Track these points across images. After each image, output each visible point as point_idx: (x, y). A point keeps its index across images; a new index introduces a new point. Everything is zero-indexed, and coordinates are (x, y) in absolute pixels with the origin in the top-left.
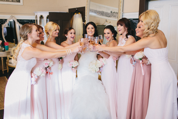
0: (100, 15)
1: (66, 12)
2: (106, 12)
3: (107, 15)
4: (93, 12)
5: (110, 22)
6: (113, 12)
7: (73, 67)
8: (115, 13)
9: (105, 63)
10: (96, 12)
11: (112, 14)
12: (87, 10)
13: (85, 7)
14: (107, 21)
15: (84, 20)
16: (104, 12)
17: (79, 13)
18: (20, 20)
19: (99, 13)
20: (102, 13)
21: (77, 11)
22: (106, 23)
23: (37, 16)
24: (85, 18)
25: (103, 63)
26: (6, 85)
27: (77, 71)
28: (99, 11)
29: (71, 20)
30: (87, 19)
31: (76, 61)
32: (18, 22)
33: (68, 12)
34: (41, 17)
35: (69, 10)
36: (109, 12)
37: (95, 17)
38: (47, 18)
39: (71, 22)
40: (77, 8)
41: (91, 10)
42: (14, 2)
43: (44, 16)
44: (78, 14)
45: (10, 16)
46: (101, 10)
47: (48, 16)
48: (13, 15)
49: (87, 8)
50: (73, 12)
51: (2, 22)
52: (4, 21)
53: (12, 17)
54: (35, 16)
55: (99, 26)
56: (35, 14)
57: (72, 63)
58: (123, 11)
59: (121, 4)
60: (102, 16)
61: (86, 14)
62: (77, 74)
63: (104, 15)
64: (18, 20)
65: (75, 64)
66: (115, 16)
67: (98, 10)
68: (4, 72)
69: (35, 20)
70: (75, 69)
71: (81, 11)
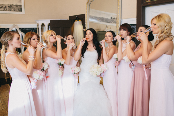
0: (100, 21)
1: (67, 19)
2: (106, 18)
3: (107, 21)
4: (93, 18)
5: (110, 28)
6: (113, 18)
7: (75, 73)
8: (115, 19)
9: (106, 69)
10: (96, 18)
11: (113, 20)
12: (87, 17)
13: (84, 14)
14: (107, 27)
15: (84, 27)
16: (104, 18)
17: (80, 20)
18: (22, 28)
19: (100, 20)
20: (102, 20)
21: (78, 19)
22: (106, 29)
23: (39, 24)
24: (85, 24)
25: (105, 69)
26: (9, 93)
27: (78, 77)
28: (99, 18)
29: (72, 27)
30: (87, 26)
31: (78, 67)
32: (20, 30)
33: (69, 19)
34: (43, 25)
35: (70, 17)
36: (109, 18)
37: (95, 23)
38: (49, 25)
39: (72, 29)
40: (77, 15)
41: (92, 17)
42: (16, 11)
43: (45, 24)
44: (78, 21)
45: (13, 24)
46: (101, 16)
47: (49, 24)
48: (15, 24)
49: (87, 15)
50: (73, 19)
51: (5, 31)
52: (7, 30)
53: (14, 26)
54: (37, 24)
55: (100, 32)
56: (36, 22)
57: (74, 69)
58: (121, 18)
59: (119, 11)
60: (103, 22)
61: (86, 21)
62: (78, 79)
63: (105, 21)
64: (20, 29)
65: (77, 70)
66: (115, 22)
67: (98, 16)
68: (7, 80)
69: (36, 28)
70: (77, 75)
71: (82, 18)
